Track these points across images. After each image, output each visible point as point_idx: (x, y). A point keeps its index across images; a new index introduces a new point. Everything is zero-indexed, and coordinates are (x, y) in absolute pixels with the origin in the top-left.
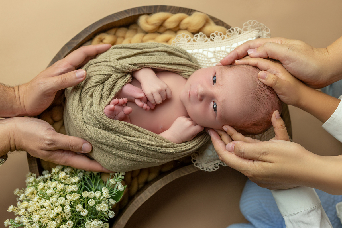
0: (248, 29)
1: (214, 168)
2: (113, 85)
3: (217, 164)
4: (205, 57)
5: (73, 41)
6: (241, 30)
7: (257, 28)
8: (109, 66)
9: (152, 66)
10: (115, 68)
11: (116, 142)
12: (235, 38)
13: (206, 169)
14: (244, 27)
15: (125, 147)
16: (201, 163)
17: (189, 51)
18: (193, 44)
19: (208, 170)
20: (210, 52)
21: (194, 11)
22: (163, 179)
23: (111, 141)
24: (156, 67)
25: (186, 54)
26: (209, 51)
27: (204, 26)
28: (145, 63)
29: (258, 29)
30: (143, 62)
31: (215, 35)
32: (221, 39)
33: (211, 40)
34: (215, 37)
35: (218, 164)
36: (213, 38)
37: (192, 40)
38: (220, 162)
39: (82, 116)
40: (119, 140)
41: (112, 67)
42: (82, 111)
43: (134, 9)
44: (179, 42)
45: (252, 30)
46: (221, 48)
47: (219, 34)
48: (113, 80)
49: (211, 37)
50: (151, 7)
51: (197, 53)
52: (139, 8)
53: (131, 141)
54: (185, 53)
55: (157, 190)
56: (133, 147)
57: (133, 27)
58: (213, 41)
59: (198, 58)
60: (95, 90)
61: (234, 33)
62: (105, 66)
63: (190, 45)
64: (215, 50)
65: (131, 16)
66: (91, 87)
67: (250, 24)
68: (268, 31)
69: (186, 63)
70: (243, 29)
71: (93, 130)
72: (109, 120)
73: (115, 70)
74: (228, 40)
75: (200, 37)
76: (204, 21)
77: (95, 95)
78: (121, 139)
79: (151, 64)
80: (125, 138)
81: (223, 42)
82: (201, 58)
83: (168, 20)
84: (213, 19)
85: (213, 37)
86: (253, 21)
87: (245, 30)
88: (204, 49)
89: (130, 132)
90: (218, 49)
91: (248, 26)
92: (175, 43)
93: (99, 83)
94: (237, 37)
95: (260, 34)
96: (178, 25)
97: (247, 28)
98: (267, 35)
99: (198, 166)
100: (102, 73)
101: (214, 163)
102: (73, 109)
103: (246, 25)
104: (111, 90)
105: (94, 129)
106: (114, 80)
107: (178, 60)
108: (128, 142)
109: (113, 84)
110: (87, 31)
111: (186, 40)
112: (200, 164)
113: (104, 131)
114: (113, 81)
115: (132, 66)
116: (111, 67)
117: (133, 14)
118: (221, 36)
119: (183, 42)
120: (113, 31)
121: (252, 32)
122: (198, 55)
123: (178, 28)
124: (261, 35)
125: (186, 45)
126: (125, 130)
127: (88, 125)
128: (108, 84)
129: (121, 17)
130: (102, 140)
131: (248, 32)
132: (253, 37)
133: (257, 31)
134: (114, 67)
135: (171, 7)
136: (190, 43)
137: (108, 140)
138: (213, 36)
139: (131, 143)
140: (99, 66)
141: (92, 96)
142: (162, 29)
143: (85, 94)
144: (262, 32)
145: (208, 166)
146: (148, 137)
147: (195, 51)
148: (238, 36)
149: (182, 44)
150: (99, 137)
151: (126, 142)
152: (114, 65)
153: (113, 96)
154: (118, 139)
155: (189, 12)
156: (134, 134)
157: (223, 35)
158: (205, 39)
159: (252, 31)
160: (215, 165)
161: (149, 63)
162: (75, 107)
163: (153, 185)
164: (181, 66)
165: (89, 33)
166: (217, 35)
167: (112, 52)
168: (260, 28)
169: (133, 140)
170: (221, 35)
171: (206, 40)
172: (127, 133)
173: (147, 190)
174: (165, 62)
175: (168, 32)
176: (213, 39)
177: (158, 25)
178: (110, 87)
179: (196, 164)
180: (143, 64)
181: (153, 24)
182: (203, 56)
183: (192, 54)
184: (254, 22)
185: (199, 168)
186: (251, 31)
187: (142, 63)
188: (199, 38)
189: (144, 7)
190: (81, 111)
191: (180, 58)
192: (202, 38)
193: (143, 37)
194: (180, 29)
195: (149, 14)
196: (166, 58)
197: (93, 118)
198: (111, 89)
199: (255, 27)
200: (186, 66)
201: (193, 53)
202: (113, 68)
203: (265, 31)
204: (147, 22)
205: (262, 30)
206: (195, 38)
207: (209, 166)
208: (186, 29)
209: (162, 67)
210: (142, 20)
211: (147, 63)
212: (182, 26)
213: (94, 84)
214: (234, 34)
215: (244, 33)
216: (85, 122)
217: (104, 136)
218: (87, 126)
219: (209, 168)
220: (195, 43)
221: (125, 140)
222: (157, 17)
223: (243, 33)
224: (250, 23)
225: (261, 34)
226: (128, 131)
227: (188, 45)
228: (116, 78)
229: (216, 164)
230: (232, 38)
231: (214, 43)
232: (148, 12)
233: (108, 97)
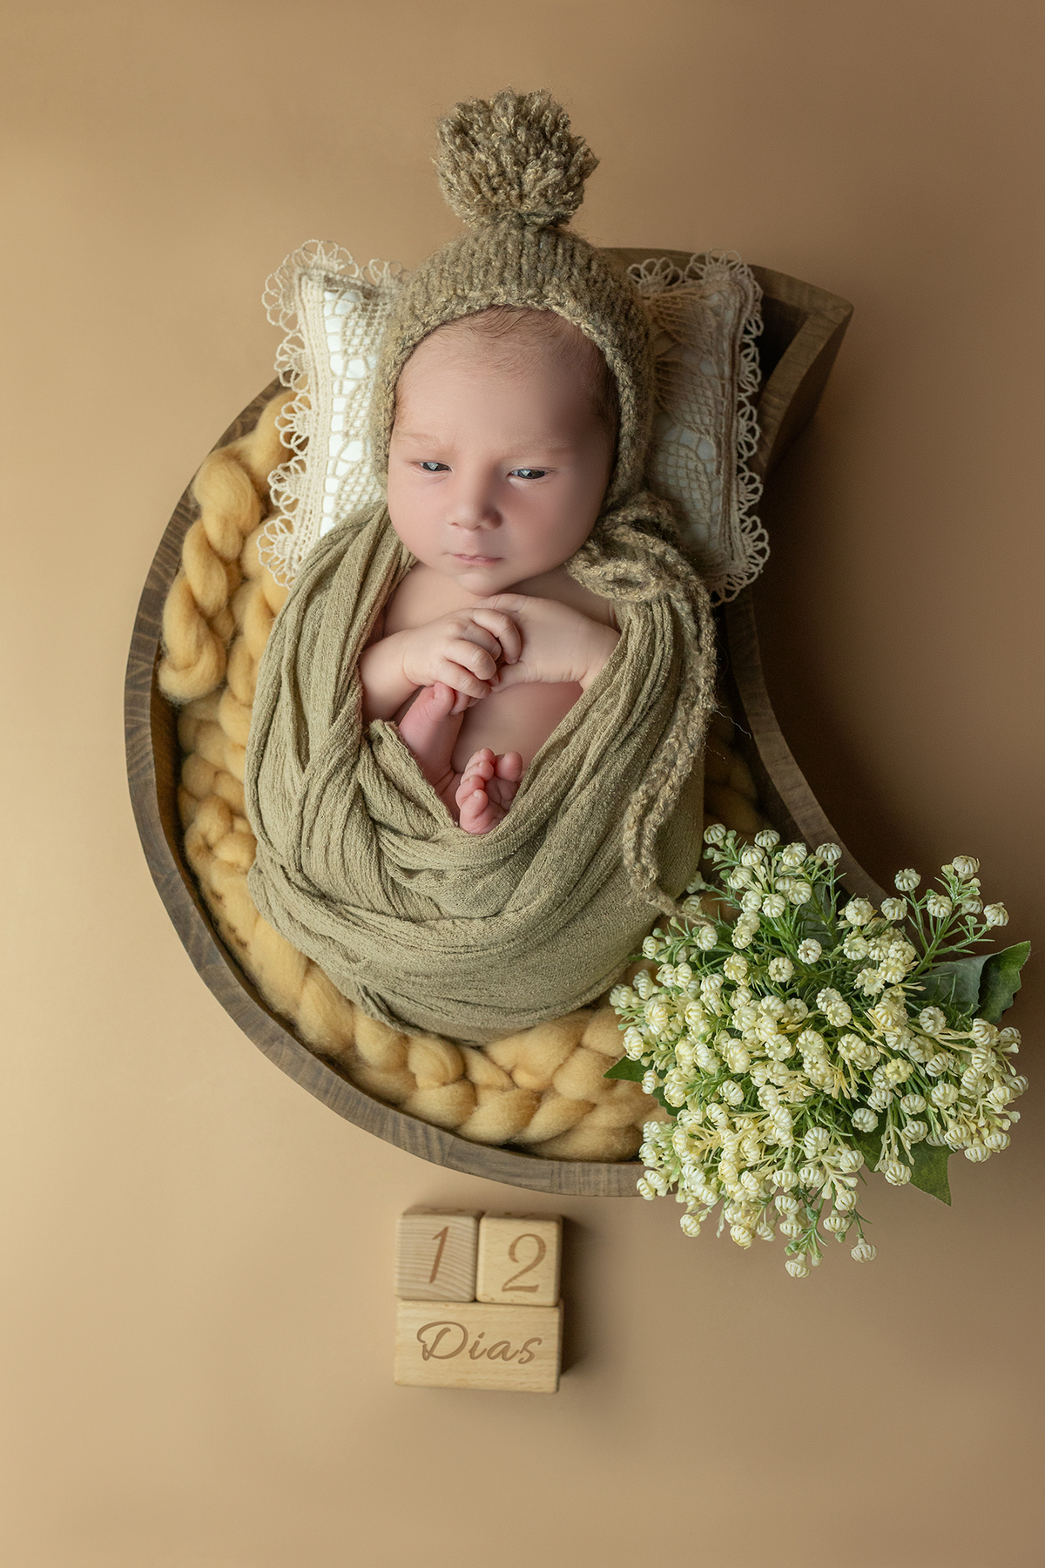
0: (290, 313)
1: (756, 534)
2: (393, 787)
3: (742, 521)
4: (357, 471)
5: (192, 942)
6: (288, 338)
7: (296, 281)
8: (324, 790)
9: (357, 646)
10: (336, 770)
11: (588, 821)
12: (314, 361)
13: (757, 565)
14: (281, 323)
15: (612, 796)
16: (729, 576)
17: (328, 526)
18: (305, 512)
19: (761, 561)
20: (342, 450)
21: (186, 496)
22: (758, 732)
23: (581, 834)
24: (361, 636)
25: (333, 536)
26: (339, 456)
27: (248, 469)
28: (341, 665)
29: (300, 279)
30: (334, 670)
31: (287, 429)
32: (307, 411)
33: (301, 447)
34: (296, 429)
35: (743, 517)
36: (298, 437)
37: (287, 515)
38: (740, 509)
39: (475, 921)
40: (582, 808)
41: (329, 780)
42: (456, 920)
43: (131, 704)
44: (284, 561)
45: (297, 298)
46: (337, 413)
47: (288, 417)
48: (377, 782)
49: (293, 445)
50: (136, 644)
51: (340, 497)
52: (131, 683)
53: (595, 769)
54: (333, 538)
55: (791, 758)
56: (620, 767)
57: (187, 731)
58: (307, 440)
59: (354, 498)
60: (393, 859)
61: (296, 363)
62: (318, 807)
63: (306, 522)
64: (339, 432)
65: (152, 717)
66: (380, 871)
67: (278, 300)
68: (316, 245)
69: (371, 538)
70: (287, 330)
71: (530, 887)
72: (507, 821)
73: (342, 775)
74: (313, 388)
75: (283, 484)
76: (233, 463)
77: (410, 860)
78: (581, 800)
79: (350, 648)
80: (582, 788)
81: (319, 406)
82: (358, 489)
83: (198, 591)
84: (228, 438)
85: (294, 437)
86: (267, 290)
87: (292, 322)
88: (329, 472)
89: (564, 767)
90: (338, 424)
91: (281, 310)
92: (284, 575)
93: (372, 838)
94: (313, 354)
95: (320, 275)
96: (225, 562)
97: (286, 314)
98: (326, 254)
99: (738, 589)
100: (339, 820)
101: (739, 530)
102: (441, 949)
103: (275, 317)
104: (406, 796)
105: (525, 887)
106: (378, 777)
107: (353, 561)
108: (596, 780)
109: (388, 785)
110: (168, 882)
111: (281, 537)
112: (730, 580)
113: (543, 851)
114: (380, 783)
115: (343, 711)
116: (330, 784)
117: (148, 712)
118: (296, 410)
119: (288, 550)
120: (186, 803)
121: (305, 301)
122: (344, 496)
123: (233, 567)
124: (324, 273)
125: (302, 538)
126: (553, 780)
127: (510, 903)
128: (383, 804)
129: (148, 754)
130: (572, 864)
131: (300, 314)
132: (321, 300)
133: (307, 284)
134: (333, 775)
135: (152, 574)
136: (296, 524)
137: (577, 847)
138: (289, 436)
139: (603, 772)
140: (311, 830)
141: (410, 873)
142: (224, 625)
143: (397, 899)
144: (312, 268)
145: (742, 556)
146: (594, 715)
147: (329, 505)
148: (307, 351)
149: (292, 552)
150: (559, 874)
151: (597, 786)
152: (324, 774)
153: (433, 793)
154: (579, 811)
155: (186, 513)
156: (572, 758)
157: (295, 404)
158: (292, 470)
159: (301, 300)
160: (743, 531)
161: (343, 653)
162: (437, 938)
163: (769, 770)
164: (378, 557)
165: (178, 876)
166: (292, 422)
167: (269, 786)
168: (299, 270)
169: (595, 759)
170: (292, 410)
171: (297, 467)
172: (564, 777)
173: (782, 794)
174: (353, 601)
175: (237, 608)
176: (300, 441)
177: (203, 630)
178: (396, 799)
179: (729, 593)
180: (343, 673)
181: (199, 647)
182: (351, 480)
183: (337, 516)
184: (273, 285)
185: (744, 586)
186: (299, 304)
187: (338, 678)
188: (285, 488)
189: (130, 667)
190: (454, 923)
191: (348, 556)
192: (290, 479)
193: (234, 697)
194: (239, 561)
195: (160, 656)
196: (336, 596)
197: (489, 879)
198: (403, 797)
199: (292, 287)
200: (379, 541)
201: (333, 515)
202: (334, 778)
203: (310, 258)
204: (188, 666)
205: (305, 266)
206: (280, 504)
207: (745, 553)
208: (244, 537)
209: (370, 615)
210: (178, 683)
211: (342, 659)
212: (230, 552)
213: (374, 855)
214: (298, 361)
215: (303, 328)
216: (496, 915)
217: (559, 853)
218: (509, 907)
219: (750, 551)
220: (300, 506)
221: (589, 787)
222: (177, 630)
223: (300, 331)
224: (270, 300)
225: (319, 272)
226: (557, 774)
227: (303, 530)
228: (371, 769)
229: (745, 525)
230: (311, 373)
231: (315, 436)
232: (153, 659)
233: (430, 814)
